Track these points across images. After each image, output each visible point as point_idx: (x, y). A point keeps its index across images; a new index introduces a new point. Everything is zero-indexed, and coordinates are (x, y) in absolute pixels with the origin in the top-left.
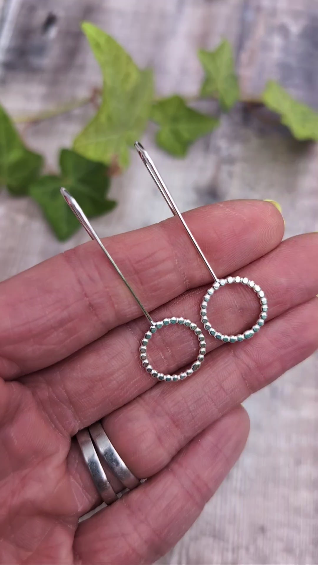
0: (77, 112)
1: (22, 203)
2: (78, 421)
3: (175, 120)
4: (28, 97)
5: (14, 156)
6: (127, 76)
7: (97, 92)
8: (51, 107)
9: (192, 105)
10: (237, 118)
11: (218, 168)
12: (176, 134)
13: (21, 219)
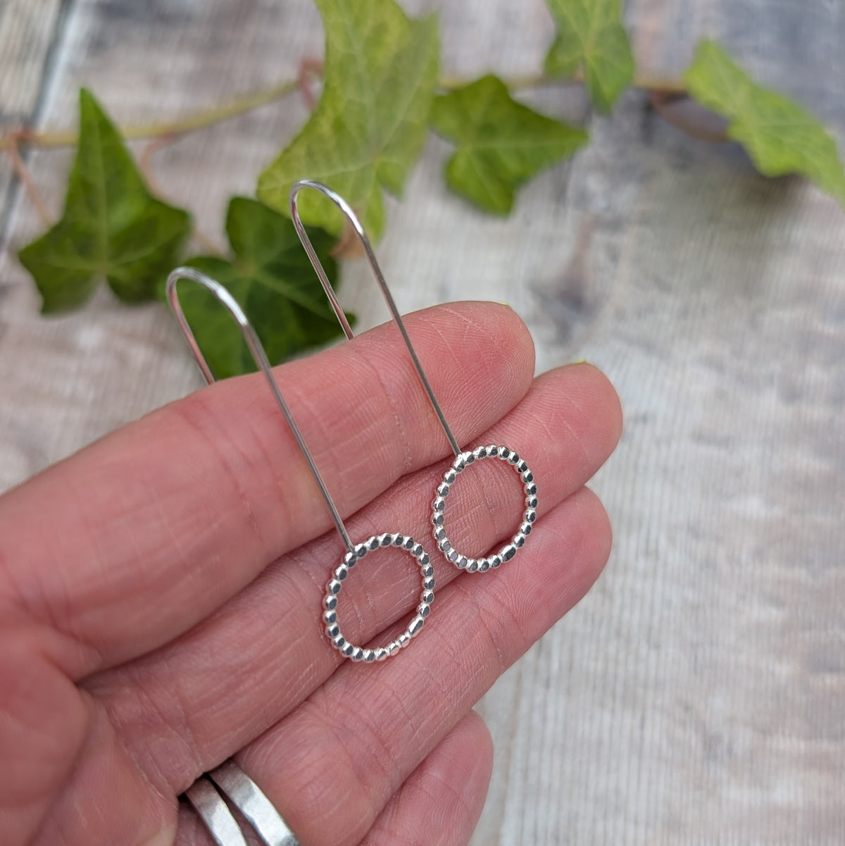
0: (265, 112)
1: (142, 319)
2: (197, 763)
3: (487, 130)
4: (155, 81)
5: (124, 213)
6: (380, 29)
7: (309, 68)
8: (207, 103)
9: (524, 95)
10: (629, 124)
11: (584, 240)
12: (490, 162)
13: (140, 355)
